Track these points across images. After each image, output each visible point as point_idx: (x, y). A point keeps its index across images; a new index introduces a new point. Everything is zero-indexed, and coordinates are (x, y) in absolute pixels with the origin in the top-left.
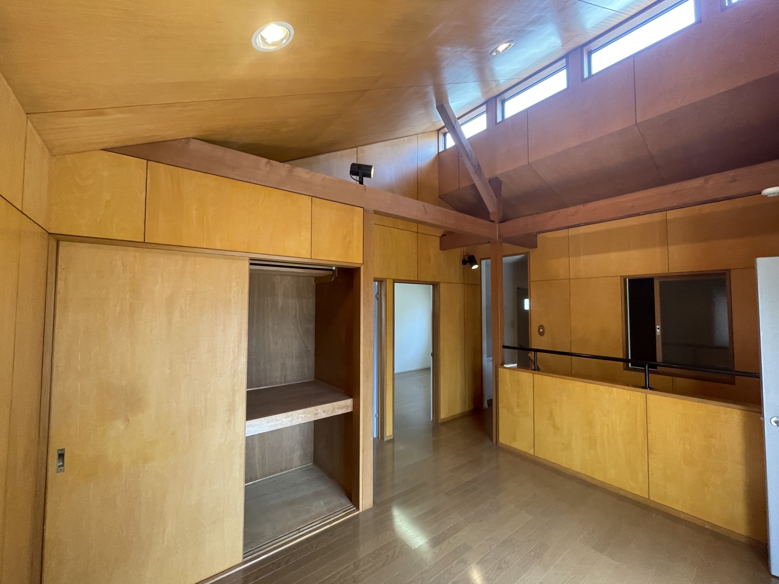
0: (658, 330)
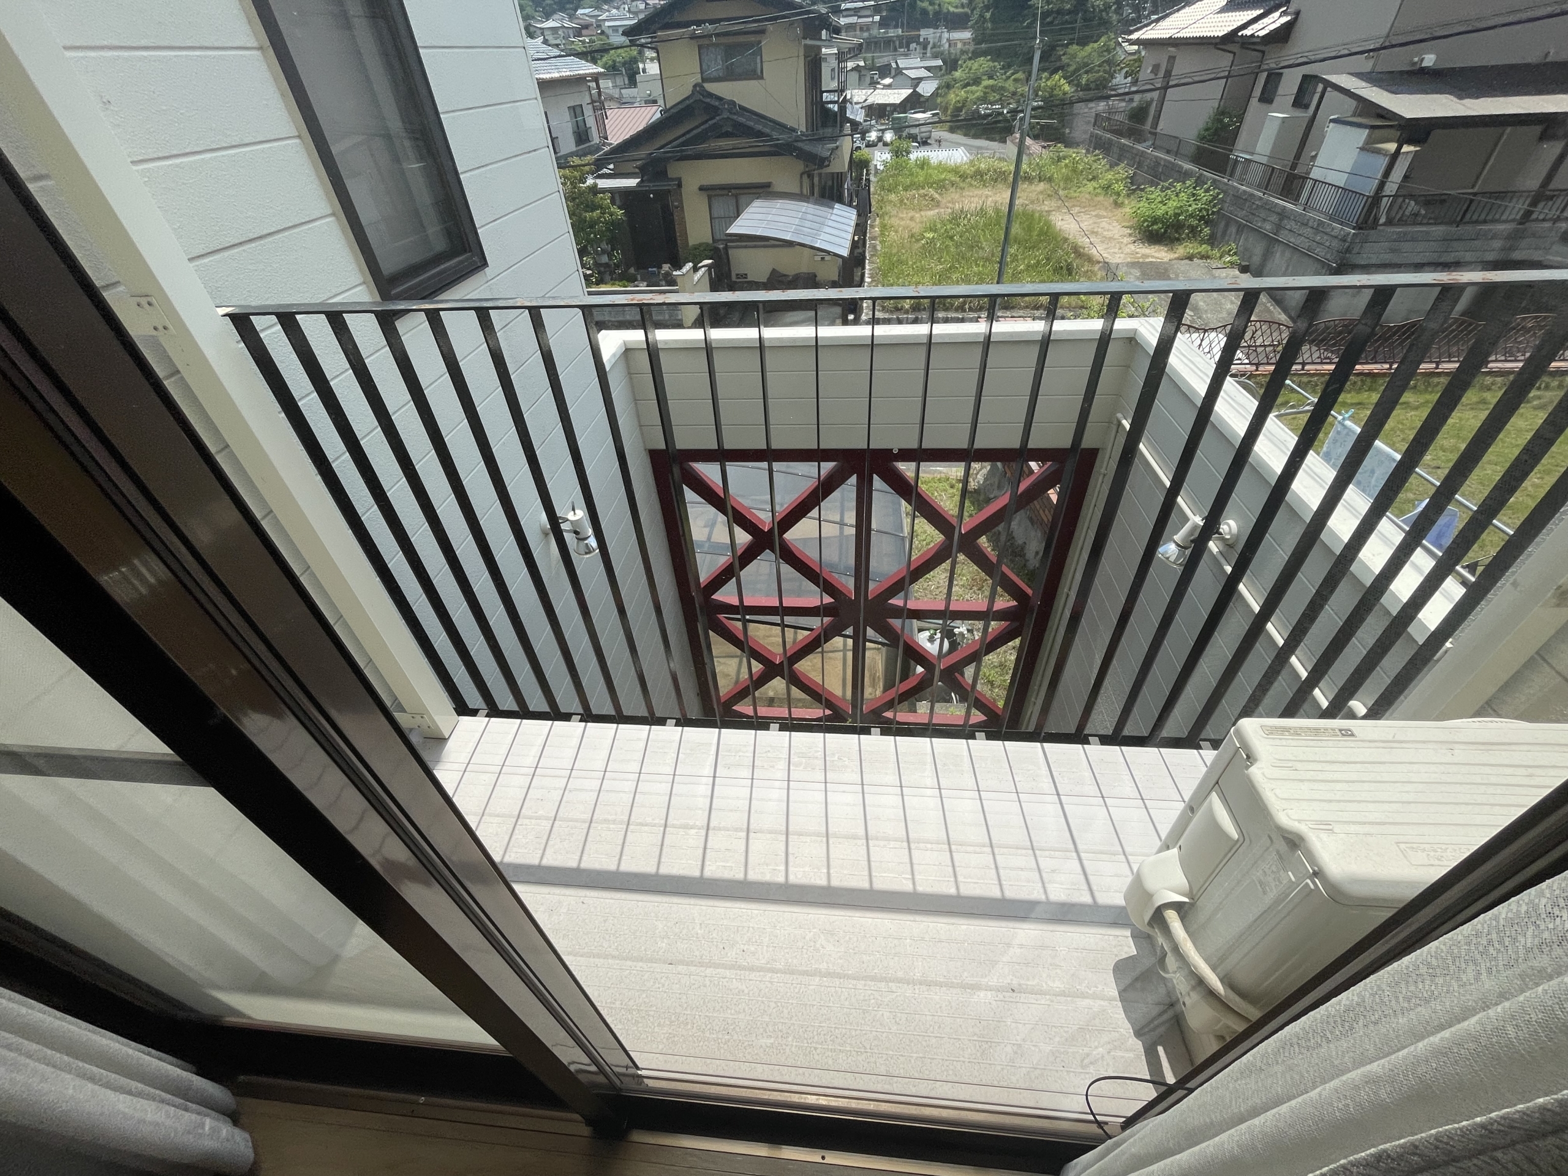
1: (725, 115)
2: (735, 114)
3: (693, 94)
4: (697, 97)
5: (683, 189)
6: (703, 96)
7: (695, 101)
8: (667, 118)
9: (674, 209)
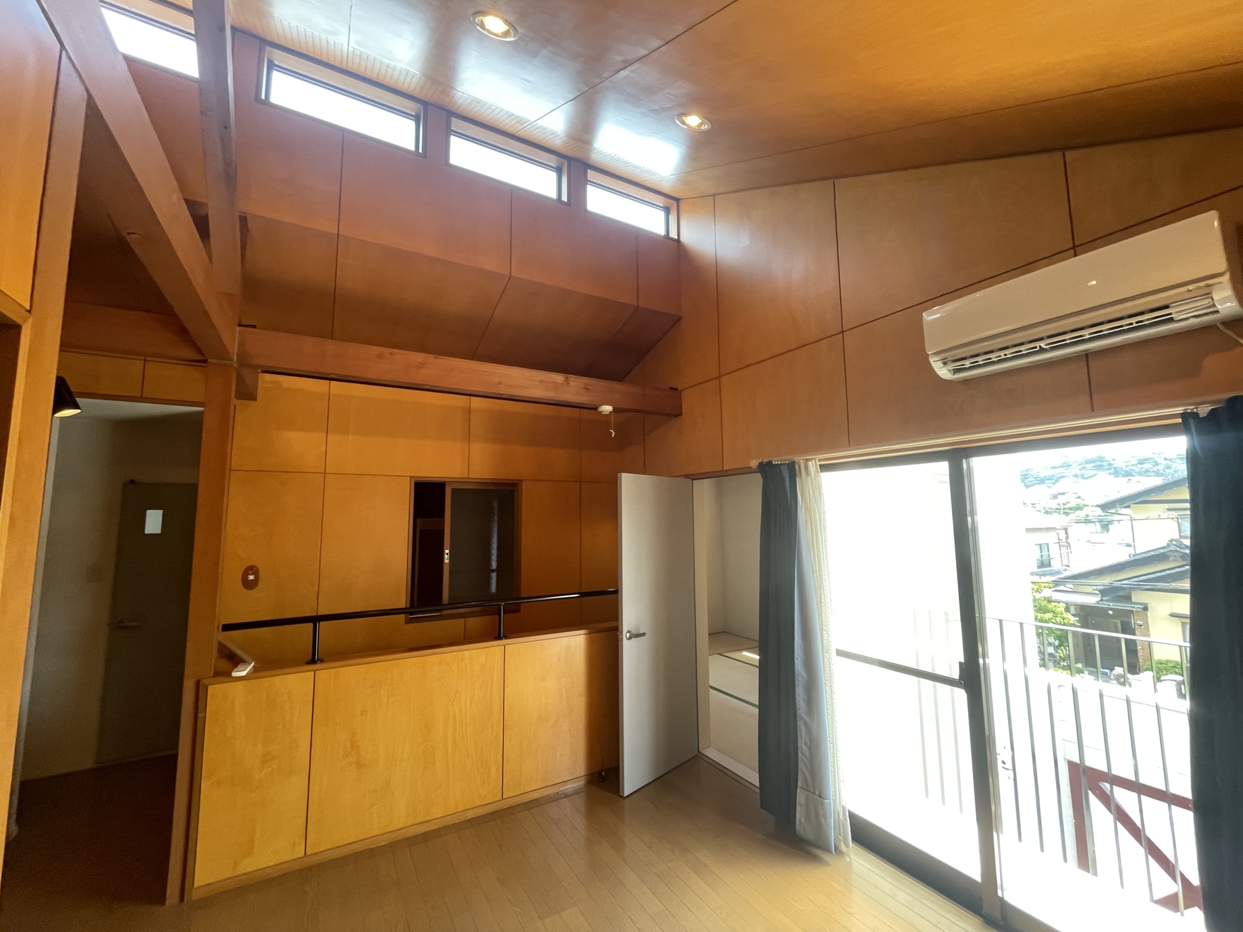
0: (446, 556)
3: (1168, 545)
4: (1173, 548)
5: (1149, 613)
6: (1180, 548)
7: (1171, 551)
8: (1135, 560)
9: (1136, 626)
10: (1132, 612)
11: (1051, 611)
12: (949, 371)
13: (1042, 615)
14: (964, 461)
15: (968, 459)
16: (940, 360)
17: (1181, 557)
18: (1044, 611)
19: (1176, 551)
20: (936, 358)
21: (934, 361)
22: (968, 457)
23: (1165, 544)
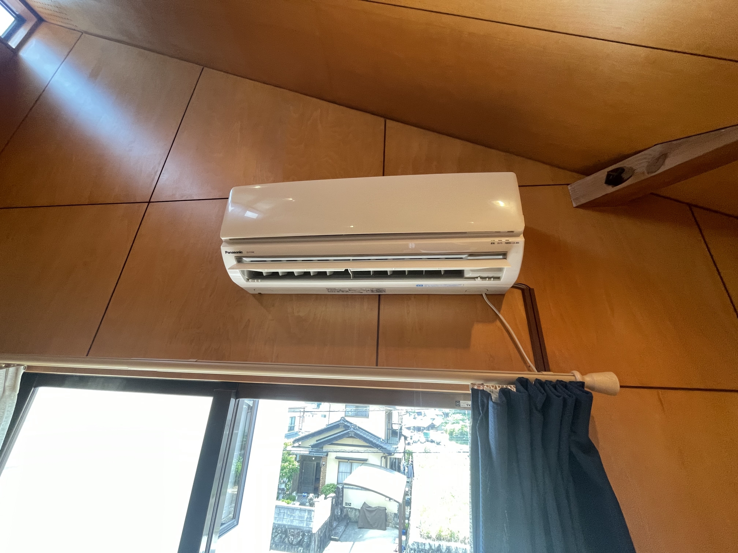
1: (352, 429)
2: (356, 430)
3: (340, 420)
4: (342, 422)
5: (328, 457)
6: (344, 422)
7: (341, 423)
8: (328, 428)
9: (322, 465)
10: (322, 457)
11: (289, 461)
12: (243, 272)
13: (284, 464)
14: (233, 401)
15: (237, 400)
16: (233, 253)
17: (344, 426)
18: (285, 461)
19: (343, 423)
20: (230, 249)
21: (226, 252)
22: (238, 396)
23: (339, 420)
